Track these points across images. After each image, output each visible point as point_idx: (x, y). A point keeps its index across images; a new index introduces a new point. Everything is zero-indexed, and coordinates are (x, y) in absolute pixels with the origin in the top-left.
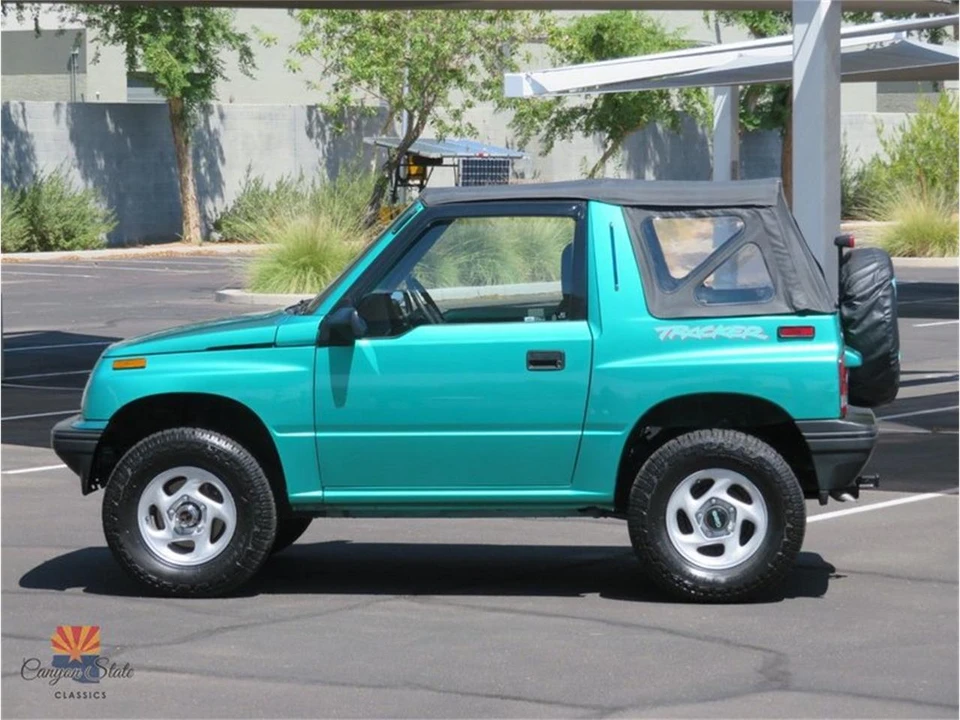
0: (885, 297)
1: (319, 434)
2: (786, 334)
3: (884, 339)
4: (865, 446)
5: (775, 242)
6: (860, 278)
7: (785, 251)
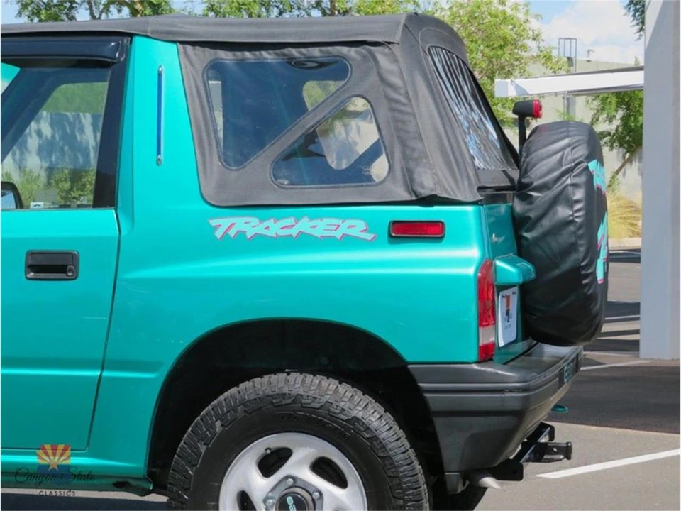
0: (575, 185)
2: (404, 232)
3: (573, 247)
4: (516, 406)
5: (393, 95)
6: (543, 159)
7: (409, 110)
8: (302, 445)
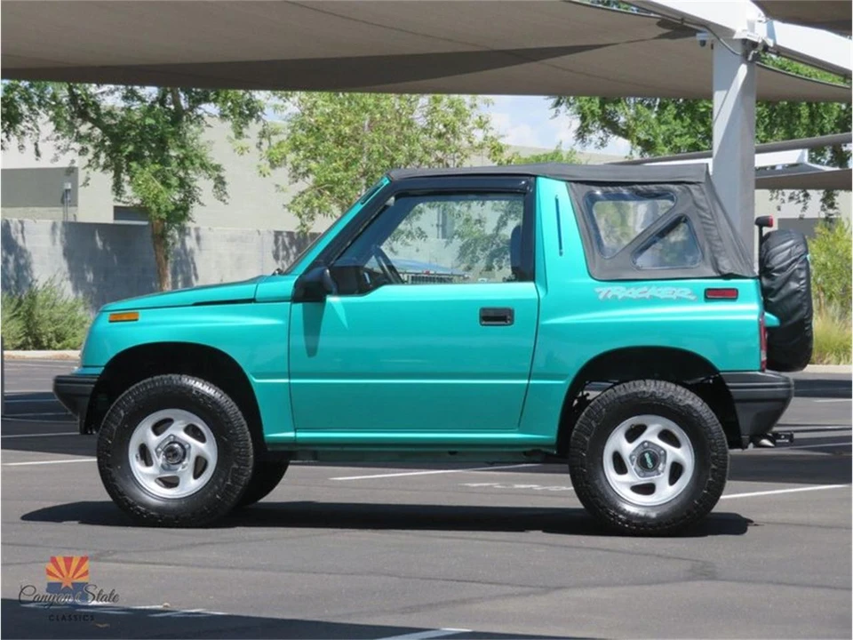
0: (800, 269)
1: (292, 381)
2: (712, 295)
3: (799, 307)
4: (784, 396)
5: (703, 214)
6: (778, 253)
7: (712, 222)
8: (654, 423)
